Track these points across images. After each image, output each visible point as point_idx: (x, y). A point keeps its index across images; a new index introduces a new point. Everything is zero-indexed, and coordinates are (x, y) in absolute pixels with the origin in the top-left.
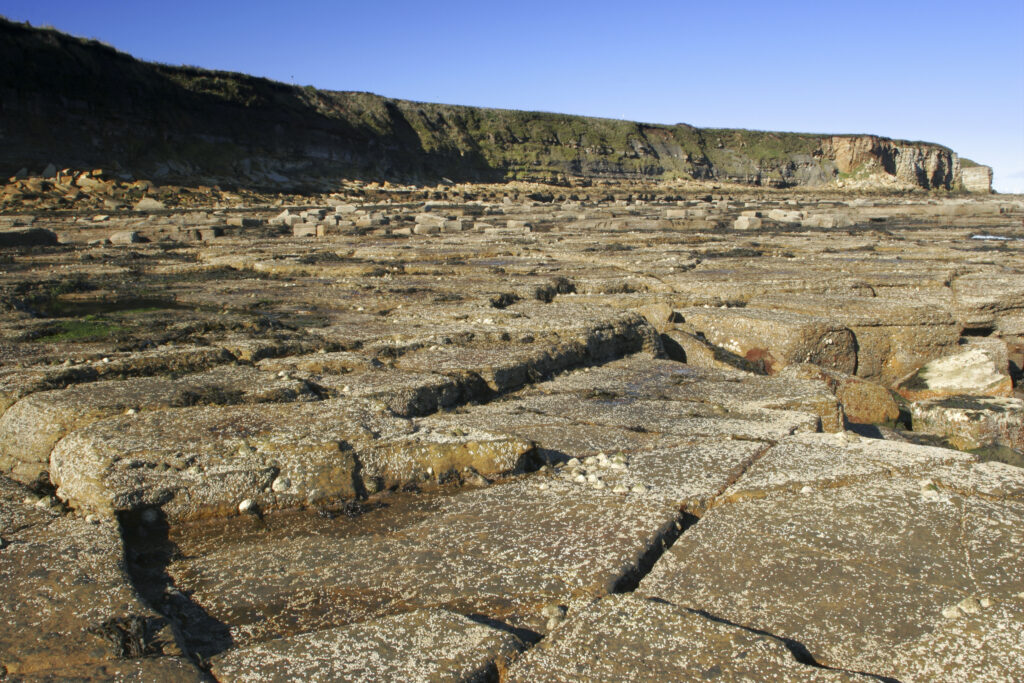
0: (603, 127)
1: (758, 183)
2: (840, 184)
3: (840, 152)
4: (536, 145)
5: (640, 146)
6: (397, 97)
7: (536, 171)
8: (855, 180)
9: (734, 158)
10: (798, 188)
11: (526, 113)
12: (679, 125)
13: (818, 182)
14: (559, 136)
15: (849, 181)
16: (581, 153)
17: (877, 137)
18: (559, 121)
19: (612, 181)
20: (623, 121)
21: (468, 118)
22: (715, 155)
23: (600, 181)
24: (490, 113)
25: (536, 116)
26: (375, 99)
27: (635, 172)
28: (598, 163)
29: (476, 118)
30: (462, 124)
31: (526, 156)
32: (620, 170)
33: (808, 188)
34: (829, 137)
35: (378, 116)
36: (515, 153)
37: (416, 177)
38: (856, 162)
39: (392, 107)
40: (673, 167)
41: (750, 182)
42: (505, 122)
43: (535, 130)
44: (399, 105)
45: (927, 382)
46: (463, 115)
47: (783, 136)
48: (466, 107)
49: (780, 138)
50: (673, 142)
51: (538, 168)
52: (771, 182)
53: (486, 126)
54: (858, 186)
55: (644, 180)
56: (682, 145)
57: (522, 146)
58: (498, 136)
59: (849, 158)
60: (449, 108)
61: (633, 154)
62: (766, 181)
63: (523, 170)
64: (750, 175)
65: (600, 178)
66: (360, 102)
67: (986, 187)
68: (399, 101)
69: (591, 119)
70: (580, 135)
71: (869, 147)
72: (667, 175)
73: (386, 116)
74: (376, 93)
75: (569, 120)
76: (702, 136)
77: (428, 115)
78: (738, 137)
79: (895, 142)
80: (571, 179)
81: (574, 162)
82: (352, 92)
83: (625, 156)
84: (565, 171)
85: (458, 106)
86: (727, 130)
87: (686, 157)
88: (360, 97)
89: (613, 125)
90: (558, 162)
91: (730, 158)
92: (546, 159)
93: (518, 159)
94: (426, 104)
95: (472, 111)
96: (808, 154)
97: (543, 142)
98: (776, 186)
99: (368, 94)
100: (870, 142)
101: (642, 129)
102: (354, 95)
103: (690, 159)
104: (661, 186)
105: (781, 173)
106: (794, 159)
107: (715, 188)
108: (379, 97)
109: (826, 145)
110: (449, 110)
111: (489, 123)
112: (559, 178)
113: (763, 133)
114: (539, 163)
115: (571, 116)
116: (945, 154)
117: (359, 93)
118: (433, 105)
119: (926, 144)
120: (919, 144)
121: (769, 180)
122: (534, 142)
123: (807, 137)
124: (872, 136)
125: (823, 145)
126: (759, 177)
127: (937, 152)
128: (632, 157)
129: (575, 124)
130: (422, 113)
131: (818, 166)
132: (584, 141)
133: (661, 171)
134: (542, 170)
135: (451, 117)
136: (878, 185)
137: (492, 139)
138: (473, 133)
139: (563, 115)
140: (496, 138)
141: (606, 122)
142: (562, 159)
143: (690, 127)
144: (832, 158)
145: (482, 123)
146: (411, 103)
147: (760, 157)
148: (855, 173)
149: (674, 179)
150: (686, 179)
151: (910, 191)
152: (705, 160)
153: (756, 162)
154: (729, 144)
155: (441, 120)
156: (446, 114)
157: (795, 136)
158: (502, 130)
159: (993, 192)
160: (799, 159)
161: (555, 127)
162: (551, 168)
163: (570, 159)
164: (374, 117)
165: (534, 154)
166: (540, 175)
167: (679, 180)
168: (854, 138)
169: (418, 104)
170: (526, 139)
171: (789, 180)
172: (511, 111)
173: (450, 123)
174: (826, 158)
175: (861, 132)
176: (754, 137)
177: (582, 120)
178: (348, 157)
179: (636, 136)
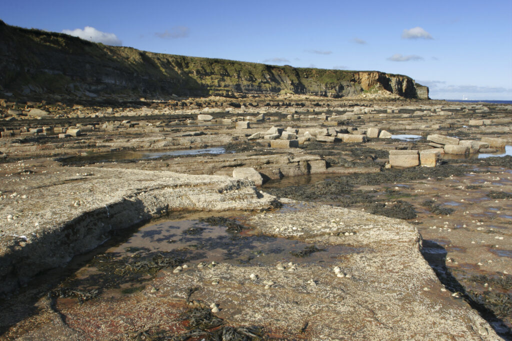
0: (250, 67)
1: (326, 95)
2: (364, 96)
3: (363, 80)
4: (217, 76)
5: (268, 77)
7: (217, 90)
8: (371, 94)
9: (313, 83)
10: (344, 98)
11: (211, 59)
12: (285, 66)
13: (354, 95)
14: (228, 71)
15: (369, 94)
16: (240, 81)
17: (380, 72)
18: (228, 64)
19: (256, 95)
20: (259, 64)
21: (183, 61)
22: (305, 82)
23: (250, 95)
24: (192, 59)
25: (217, 61)
26: (134, 51)
27: (267, 91)
28: (249, 86)
29: (186, 62)
30: (179, 65)
31: (213, 82)
32: (260, 89)
33: (349, 98)
34: (358, 72)
35: (137, 60)
36: (207, 81)
37: (158, 93)
38: (371, 85)
39: (143, 55)
40: (285, 87)
41: (321, 95)
42: (201, 64)
43: (217, 68)
44: (147, 54)
46: (179, 60)
47: (335, 72)
48: (180, 56)
49: (334, 73)
50: (284, 75)
51: (219, 88)
52: (331, 95)
53: (191, 66)
54: (374, 96)
55: (271, 94)
56: (288, 76)
57: (210, 77)
58: (198, 72)
59: (368, 82)
60: (172, 56)
61: (265, 81)
62: (329, 94)
63: (212, 90)
64: (321, 92)
65: (250, 93)
66: (126, 52)
67: (426, 96)
68: (146, 52)
69: (243, 62)
70: (239, 71)
71: (377, 77)
72: (282, 92)
73: (141, 60)
74: (135, 48)
75: (233, 63)
76: (297, 72)
77: (162, 60)
78: (314, 72)
79: (388, 74)
80: (236, 94)
81: (236, 85)
82: (121, 47)
83: (262, 82)
84: (233, 90)
85: (176, 56)
86: (309, 69)
87: (290, 82)
88: (126, 50)
89: (255, 66)
90: (229, 85)
91: (311, 83)
92: (223, 84)
93: (209, 84)
94: (159, 54)
95: (184, 58)
96: (348, 81)
97: (221, 75)
98: (334, 97)
99: (130, 48)
100: (377, 75)
101: (269, 68)
102: (123, 48)
103: (292, 84)
104: (280, 98)
105: (336, 90)
106: (342, 83)
107: (306, 98)
108: (136, 50)
109: (356, 76)
110: (172, 57)
111: (193, 64)
112: (230, 94)
113: (326, 70)
114: (220, 86)
115: (233, 61)
116: (410, 81)
117: (125, 48)
118: (163, 55)
119: (401, 76)
120: (398, 76)
121: (330, 94)
122: (216, 75)
123: (347, 72)
124: (378, 72)
125: (355, 76)
126: (326, 92)
127: (406, 80)
128: (265, 83)
129: (236, 65)
130: (158, 59)
131: (353, 86)
132: (242, 74)
133: (279, 90)
134: (221, 90)
135: (173, 61)
136: (383, 96)
137: (195, 73)
138: (186, 70)
139: (229, 60)
140: (197, 72)
141: (251, 64)
142: (231, 84)
143: (291, 67)
144: (360, 83)
145: (189, 65)
146: (152, 53)
147: (325, 82)
148: (371, 90)
149: (286, 94)
150: (291, 94)
152: (300, 84)
153: (324, 85)
154: (310, 76)
155: (169, 62)
156: (170, 60)
157: (342, 72)
158: (200, 69)
159: (429, 99)
160: (344, 83)
161: (226, 67)
162: (226, 89)
163: (235, 84)
164: (135, 60)
165: (216, 81)
166: (221, 92)
167: (288, 94)
168: (369, 73)
169: (156, 54)
170: (212, 73)
171: (340, 94)
172: (203, 58)
173: (173, 64)
174: (357, 83)
175: (373, 70)
176: (322, 72)
177: (239, 63)
178: (124, 83)
179: (266, 72)
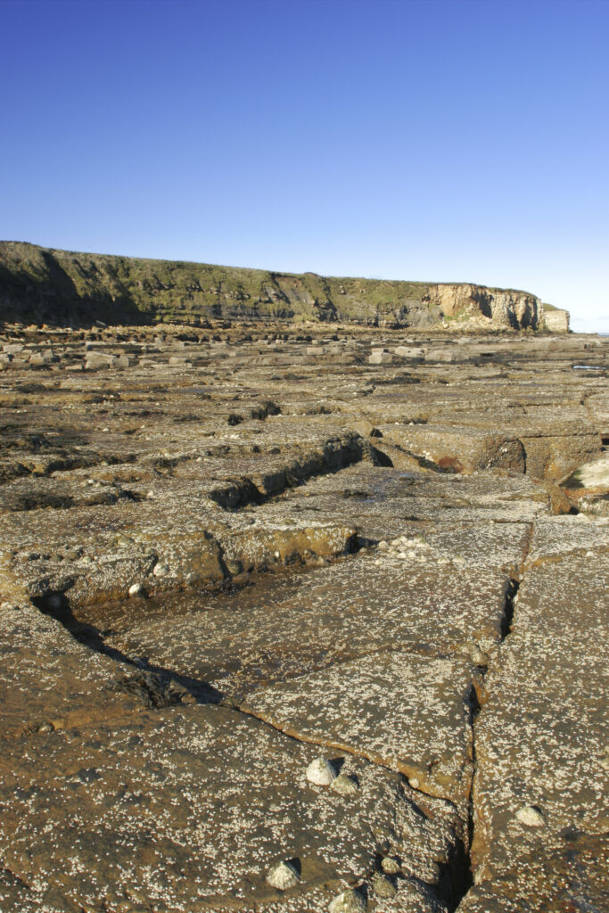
0: (240, 276)
1: (376, 325)
2: (445, 326)
3: (444, 298)
4: (179, 291)
5: (273, 292)
6: (54, 247)
7: (180, 314)
8: (458, 321)
9: (355, 303)
10: (410, 329)
11: (171, 262)
12: (307, 274)
13: (427, 324)
14: (200, 282)
15: (453, 323)
16: (221, 300)
17: (475, 285)
18: (201, 269)
19: (249, 323)
20: (258, 270)
21: (119, 267)
22: (338, 300)
23: (239, 323)
24: (138, 263)
25: (180, 266)
26: (33, 248)
27: (269, 316)
28: (236, 308)
29: (125, 266)
30: (113, 272)
31: (172, 301)
32: (255, 313)
33: (419, 329)
34: (436, 285)
35: (35, 264)
36: (162, 298)
37: (71, 320)
38: (459, 307)
39: (48, 256)
40: (303, 310)
41: (369, 324)
42: (152, 270)
43: (180, 278)
44: (55, 254)
45: (583, 482)
46: (114, 264)
47: (396, 284)
48: (116, 257)
49: (393, 286)
50: (302, 289)
51: (183, 312)
52: (387, 323)
53: (135, 274)
54: (461, 327)
55: (277, 322)
56: (310, 292)
57: (167, 292)
58: (146, 283)
59: (453, 303)
60: (101, 258)
61: (267, 299)
62: (383, 323)
63: (169, 314)
64: (369, 318)
65: (238, 320)
66: (18, 251)
67: (565, 327)
68: (54, 250)
69: (229, 268)
70: (220, 283)
71: (469, 294)
72: (297, 318)
73: (43, 264)
74: (33, 243)
75: (210, 269)
76: (326, 284)
77: (82, 264)
78: (357, 284)
79: (490, 289)
80: (212, 322)
81: (215, 306)
82: (10, 242)
83: (260, 301)
84: (208, 314)
85: (109, 256)
86: (349, 279)
87: (313, 302)
88: (18, 246)
89: (249, 274)
90: (201, 306)
91: (351, 303)
92: (189, 304)
93: (165, 304)
94: (79, 253)
95: (122, 260)
96: (418, 299)
97: (187, 289)
98: (391, 327)
99: (25, 243)
100: (470, 289)
101: (274, 277)
102: (12, 244)
103: (317, 304)
104: (292, 328)
105: (395, 316)
106: (406, 304)
107: (339, 329)
108: (35, 246)
109: (433, 292)
110: (101, 259)
111: (138, 271)
112: (202, 321)
113: (379, 281)
114: (184, 308)
115: (212, 265)
116: (531, 300)
117: (17, 243)
118: (86, 255)
119: (515, 291)
120: (510, 291)
121: (385, 322)
122: (179, 289)
123: (417, 285)
124: (471, 285)
125: (430, 292)
126: (377, 319)
127: (524, 298)
128: (266, 302)
129: (215, 272)
130: (76, 262)
131: (427, 309)
132: (224, 288)
133: (292, 314)
134: (186, 314)
135: (103, 265)
136: (477, 326)
137: (141, 286)
138: (124, 280)
139: (204, 265)
140: (144, 285)
141: (243, 271)
142: (204, 304)
143: (316, 275)
144: (438, 303)
145: (131, 272)
146: (66, 252)
147: (377, 302)
148: (458, 316)
149: (304, 321)
150: (314, 321)
151: (504, 331)
152: (330, 305)
153: (374, 306)
154: (350, 291)
155: (94, 268)
156: (98, 263)
157: (407, 284)
158: (150, 278)
159: (570, 332)
160: (411, 304)
161: (197, 275)
162: (195, 312)
163: (212, 304)
164: (31, 265)
165: (179, 299)
166: (185, 318)
167: (308, 322)
168: (456, 286)
169: (72, 254)
170: (171, 286)
171: (402, 322)
172: (157, 261)
173: (102, 271)
174: (434, 303)
175: (462, 281)
176: (372, 284)
177: (222, 270)
178: (8, 301)
179: (269, 284)
